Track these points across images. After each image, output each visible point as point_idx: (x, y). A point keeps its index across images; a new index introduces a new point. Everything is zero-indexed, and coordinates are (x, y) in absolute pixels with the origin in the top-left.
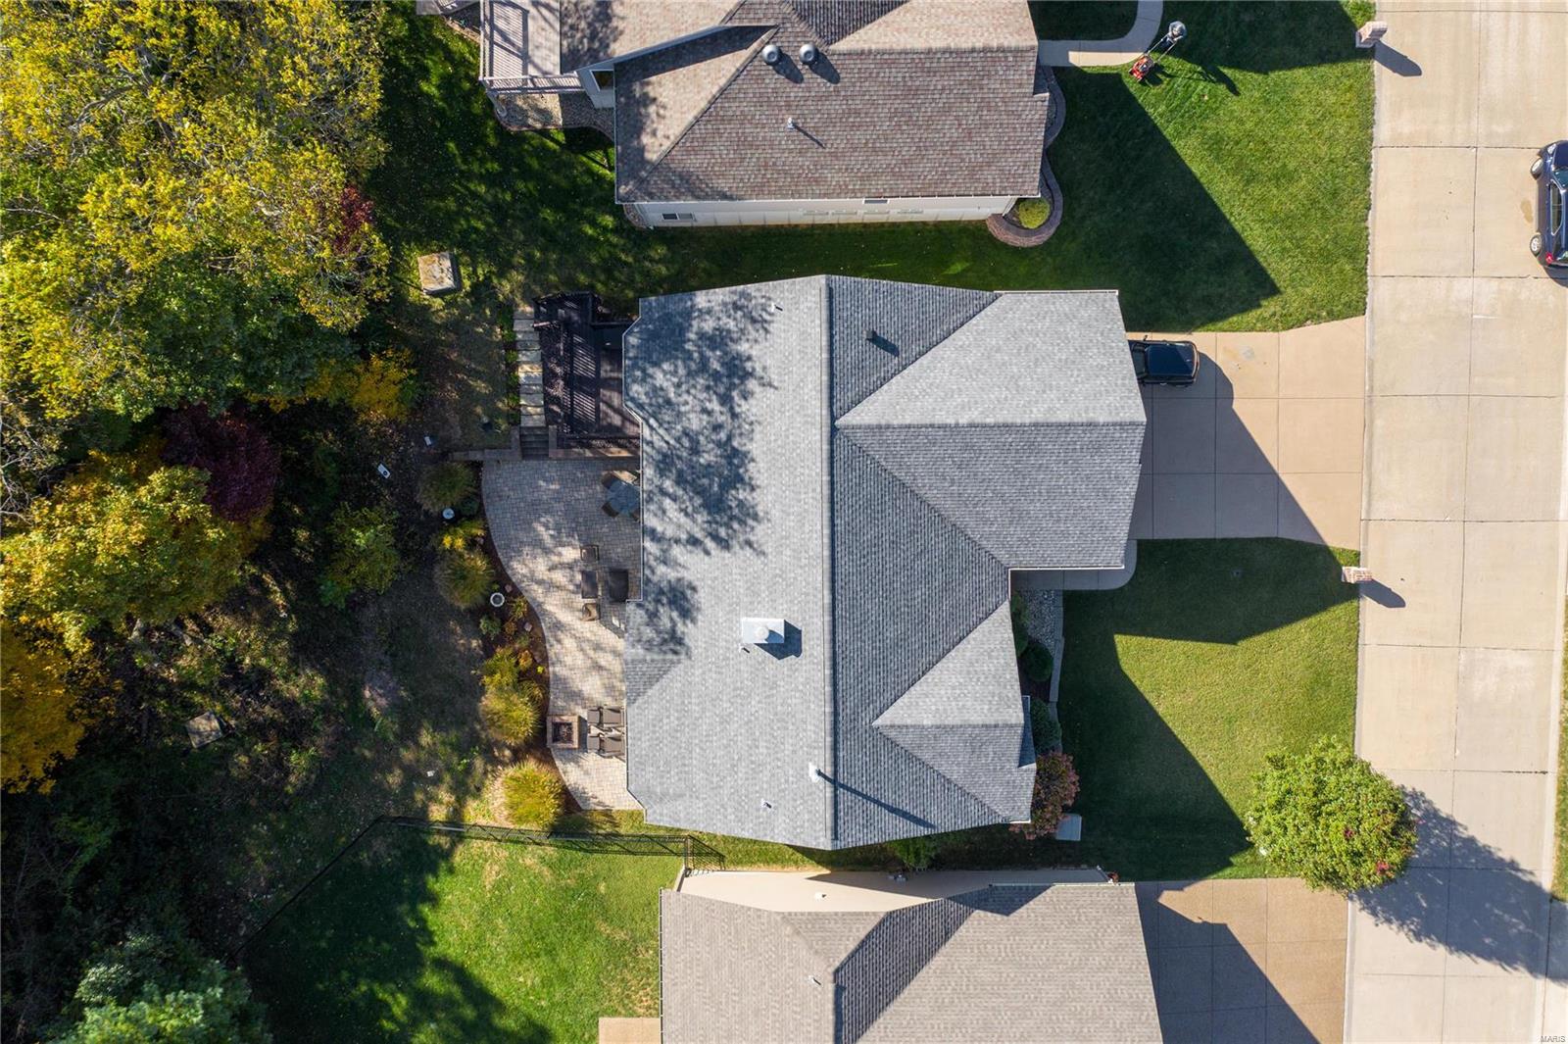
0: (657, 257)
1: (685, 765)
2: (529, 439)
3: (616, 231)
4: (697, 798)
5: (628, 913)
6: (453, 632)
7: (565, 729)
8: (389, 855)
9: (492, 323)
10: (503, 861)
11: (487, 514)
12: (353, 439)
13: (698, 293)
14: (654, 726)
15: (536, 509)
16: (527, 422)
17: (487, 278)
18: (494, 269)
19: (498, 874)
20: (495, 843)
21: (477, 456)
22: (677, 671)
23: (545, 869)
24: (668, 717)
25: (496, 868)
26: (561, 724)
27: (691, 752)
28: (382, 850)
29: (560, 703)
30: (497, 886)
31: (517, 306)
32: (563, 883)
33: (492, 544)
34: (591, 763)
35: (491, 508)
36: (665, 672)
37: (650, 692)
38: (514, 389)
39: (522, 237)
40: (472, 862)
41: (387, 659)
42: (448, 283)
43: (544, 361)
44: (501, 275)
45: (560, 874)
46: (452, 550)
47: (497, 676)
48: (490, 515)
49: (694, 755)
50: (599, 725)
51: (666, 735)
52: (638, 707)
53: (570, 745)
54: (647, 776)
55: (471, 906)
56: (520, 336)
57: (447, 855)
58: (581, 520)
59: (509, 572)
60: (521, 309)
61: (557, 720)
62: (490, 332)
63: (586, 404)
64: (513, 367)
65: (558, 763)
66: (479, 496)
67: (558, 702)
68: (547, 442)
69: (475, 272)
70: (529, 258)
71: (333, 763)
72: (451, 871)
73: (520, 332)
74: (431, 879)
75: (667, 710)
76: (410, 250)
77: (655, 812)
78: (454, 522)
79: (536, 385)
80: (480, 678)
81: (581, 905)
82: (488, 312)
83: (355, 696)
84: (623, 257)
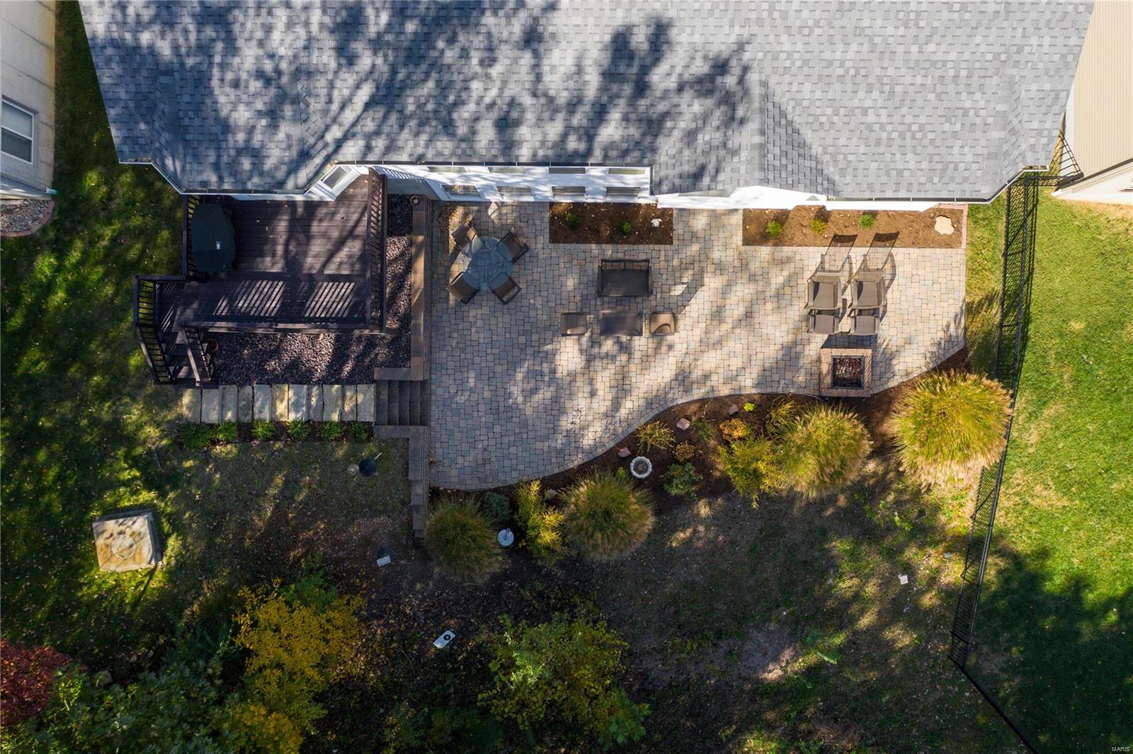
0: (104, 189)
1: (956, 77)
2: (396, 413)
3: (61, 250)
4: (1020, 50)
5: (1115, 290)
6: (688, 543)
7: (842, 370)
8: (1008, 650)
9: (207, 458)
10: (1029, 478)
11: (510, 482)
12: (396, 684)
13: (88, 31)
14: (878, 142)
15: (501, 410)
16: (368, 415)
17: (135, 462)
18: (121, 452)
19: (1047, 487)
20: (1003, 488)
21: (420, 493)
22: (782, 90)
23: (1046, 412)
24: (865, 112)
25: (1038, 488)
26: (834, 376)
27: (934, 63)
28: (999, 660)
29: (801, 378)
30: (1065, 489)
31: (180, 417)
32: (1068, 386)
33: (556, 476)
34: (893, 332)
35: (501, 477)
36: (783, 114)
37: (817, 150)
38: (313, 430)
39: (68, 404)
40: (1027, 527)
41: (724, 645)
42: (141, 524)
43: (274, 380)
44: (130, 441)
45: (1055, 390)
46: (561, 528)
47: (762, 466)
48: (512, 478)
49: (940, 56)
50: (836, 315)
51: (897, 119)
52: (843, 173)
53: (868, 360)
54: (969, 158)
55: (1092, 529)
56: (229, 415)
57: (1017, 560)
58: (522, 340)
59: (600, 451)
60: (185, 411)
61: (828, 380)
62: (221, 464)
63: (330, 298)
64: (278, 429)
65: (893, 383)
66: (481, 493)
67: (800, 380)
68: (402, 383)
69: (126, 484)
70: (104, 394)
71: (866, 728)
72: (1044, 554)
73: (222, 415)
74: (1048, 586)
75: (852, 110)
76: (91, 583)
77: (1032, 147)
78: (520, 532)
79: (309, 396)
80: (763, 495)
81: (1099, 361)
82: (188, 464)
83: (779, 693)
84: (105, 243)
